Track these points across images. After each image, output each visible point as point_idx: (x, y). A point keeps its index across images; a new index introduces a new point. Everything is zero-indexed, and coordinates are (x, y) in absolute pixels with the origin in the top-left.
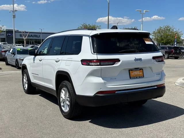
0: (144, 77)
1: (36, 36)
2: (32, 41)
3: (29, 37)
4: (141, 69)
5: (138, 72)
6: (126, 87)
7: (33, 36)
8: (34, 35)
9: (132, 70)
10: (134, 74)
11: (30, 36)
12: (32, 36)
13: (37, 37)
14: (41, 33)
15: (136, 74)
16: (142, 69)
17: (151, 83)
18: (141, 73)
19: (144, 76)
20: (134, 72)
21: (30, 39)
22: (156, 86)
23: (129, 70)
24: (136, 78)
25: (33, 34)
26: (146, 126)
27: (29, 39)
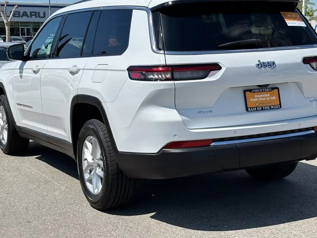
0: (281, 107)
1: (37, 15)
2: (26, 28)
3: (19, 16)
4: (273, 89)
5: (267, 95)
6: (235, 131)
7: (29, 14)
8: (31, 12)
9: (250, 91)
10: (257, 99)
11: (21, 14)
12: (25, 14)
13: (39, 17)
14: (48, 7)
15: (261, 99)
16: (278, 88)
17: (299, 122)
18: (274, 98)
19: (280, 104)
20: (256, 96)
21: (21, 22)
22: (313, 128)
23: (245, 91)
24: (262, 109)
25: (28, 10)
26: (287, 224)
27: (18, 22)
